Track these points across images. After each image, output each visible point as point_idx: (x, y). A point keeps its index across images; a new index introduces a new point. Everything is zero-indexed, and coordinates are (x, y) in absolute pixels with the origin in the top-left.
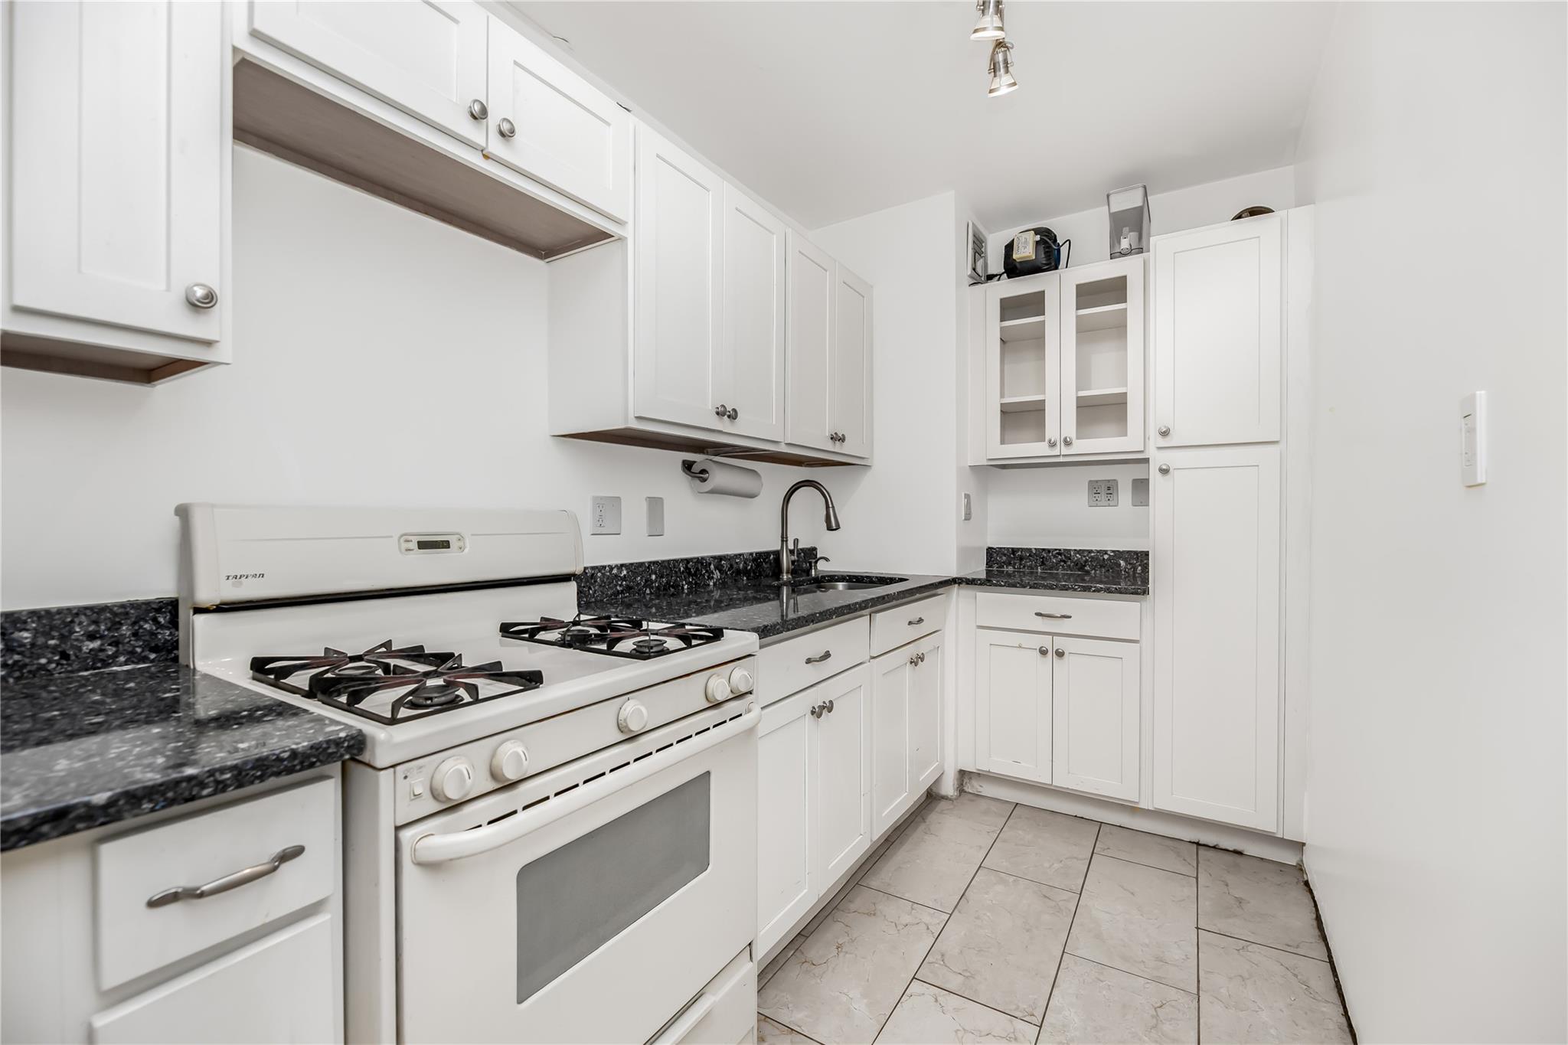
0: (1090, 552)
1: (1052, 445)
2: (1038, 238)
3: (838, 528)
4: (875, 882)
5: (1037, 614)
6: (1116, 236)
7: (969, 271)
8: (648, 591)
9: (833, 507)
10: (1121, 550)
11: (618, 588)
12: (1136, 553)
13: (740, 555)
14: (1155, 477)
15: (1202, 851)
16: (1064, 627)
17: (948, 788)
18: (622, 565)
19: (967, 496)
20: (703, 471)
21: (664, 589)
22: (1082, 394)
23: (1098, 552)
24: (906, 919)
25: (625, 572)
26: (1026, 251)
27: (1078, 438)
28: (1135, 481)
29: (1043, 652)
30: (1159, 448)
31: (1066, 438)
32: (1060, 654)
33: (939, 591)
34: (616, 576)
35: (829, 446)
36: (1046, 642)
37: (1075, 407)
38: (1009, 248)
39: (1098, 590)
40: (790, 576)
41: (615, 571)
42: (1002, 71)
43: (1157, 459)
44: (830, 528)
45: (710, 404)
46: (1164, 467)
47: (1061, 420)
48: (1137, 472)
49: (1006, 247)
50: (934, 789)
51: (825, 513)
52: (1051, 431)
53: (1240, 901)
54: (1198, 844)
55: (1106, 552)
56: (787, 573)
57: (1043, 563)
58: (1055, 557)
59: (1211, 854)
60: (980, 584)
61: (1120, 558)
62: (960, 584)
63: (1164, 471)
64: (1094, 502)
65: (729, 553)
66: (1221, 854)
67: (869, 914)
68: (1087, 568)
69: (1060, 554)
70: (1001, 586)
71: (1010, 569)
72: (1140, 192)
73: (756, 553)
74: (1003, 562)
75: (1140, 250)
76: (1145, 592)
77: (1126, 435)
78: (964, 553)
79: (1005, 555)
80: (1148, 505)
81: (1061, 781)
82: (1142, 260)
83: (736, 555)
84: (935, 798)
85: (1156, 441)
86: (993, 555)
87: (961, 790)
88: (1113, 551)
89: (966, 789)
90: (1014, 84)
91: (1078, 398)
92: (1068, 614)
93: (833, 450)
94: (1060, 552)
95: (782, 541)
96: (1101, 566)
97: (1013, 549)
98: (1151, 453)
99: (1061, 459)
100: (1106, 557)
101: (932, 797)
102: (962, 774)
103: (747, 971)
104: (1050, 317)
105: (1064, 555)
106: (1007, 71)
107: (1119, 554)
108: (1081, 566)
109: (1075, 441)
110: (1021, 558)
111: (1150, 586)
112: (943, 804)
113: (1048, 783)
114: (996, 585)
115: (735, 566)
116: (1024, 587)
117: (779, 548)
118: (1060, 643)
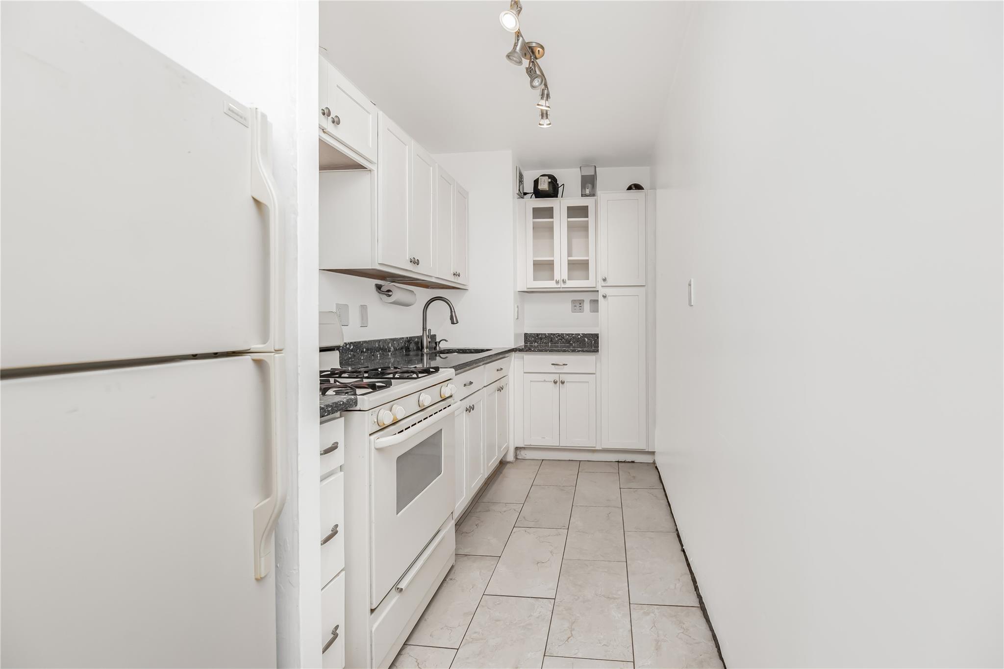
0: (573, 334)
1: (557, 282)
2: (550, 180)
3: (457, 322)
4: (486, 500)
5: (552, 364)
6: (583, 187)
7: (518, 192)
8: (362, 358)
9: (455, 312)
10: (586, 333)
11: (350, 356)
12: (592, 334)
13: (402, 338)
14: (600, 299)
15: (620, 464)
16: (565, 369)
17: (510, 457)
18: (351, 343)
19: (518, 307)
20: (389, 291)
21: (369, 357)
22: (570, 258)
23: (576, 334)
24: (505, 509)
25: (352, 347)
26: (544, 186)
27: (568, 280)
28: (591, 301)
29: (555, 382)
30: (602, 286)
31: (563, 280)
32: (563, 383)
33: (507, 355)
34: (349, 349)
35: (452, 278)
36: (556, 377)
37: (567, 265)
38: (536, 182)
39: (579, 351)
40: (428, 350)
41: (348, 346)
42: (545, 117)
43: (602, 291)
44: (453, 323)
45: (408, 256)
46: (605, 295)
47: (561, 270)
48: (592, 296)
49: (535, 181)
50: (504, 460)
51: (450, 314)
52: (557, 276)
53: (634, 477)
54: (618, 462)
55: (579, 334)
56: (427, 348)
57: (551, 341)
58: (557, 337)
59: (623, 464)
60: (526, 351)
61: (585, 337)
62: (515, 351)
63: (604, 297)
64: (574, 311)
65: (397, 337)
66: (626, 464)
67: (487, 511)
68: (571, 342)
69: (559, 336)
70: (536, 351)
71: (536, 344)
72: (593, 169)
73: (410, 338)
74: (533, 341)
75: (594, 195)
76: (597, 351)
77: (588, 279)
78: (516, 336)
79: (533, 337)
80: (598, 312)
81: (564, 443)
82: (594, 200)
83: (400, 338)
84: (504, 464)
85: (601, 283)
86: (527, 336)
87: (516, 458)
88: (582, 334)
89: (518, 457)
90: (550, 124)
91: (568, 260)
92: (566, 363)
93: (454, 281)
94: (559, 335)
95: (423, 330)
96: (577, 341)
97: (537, 334)
98: (599, 288)
99: (561, 290)
100: (579, 337)
101: (502, 464)
102: (517, 449)
103: (452, 523)
104: (556, 220)
105: (561, 336)
106: (547, 118)
107: (585, 335)
108: (568, 341)
109: (567, 281)
110: (541, 339)
111: (599, 348)
112: (508, 466)
113: (558, 445)
114: (533, 351)
115: (400, 344)
116: (547, 351)
117: (422, 335)
118: (564, 377)
